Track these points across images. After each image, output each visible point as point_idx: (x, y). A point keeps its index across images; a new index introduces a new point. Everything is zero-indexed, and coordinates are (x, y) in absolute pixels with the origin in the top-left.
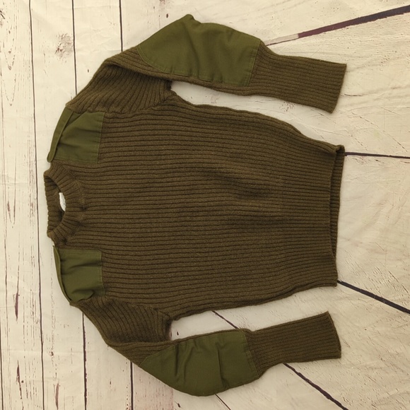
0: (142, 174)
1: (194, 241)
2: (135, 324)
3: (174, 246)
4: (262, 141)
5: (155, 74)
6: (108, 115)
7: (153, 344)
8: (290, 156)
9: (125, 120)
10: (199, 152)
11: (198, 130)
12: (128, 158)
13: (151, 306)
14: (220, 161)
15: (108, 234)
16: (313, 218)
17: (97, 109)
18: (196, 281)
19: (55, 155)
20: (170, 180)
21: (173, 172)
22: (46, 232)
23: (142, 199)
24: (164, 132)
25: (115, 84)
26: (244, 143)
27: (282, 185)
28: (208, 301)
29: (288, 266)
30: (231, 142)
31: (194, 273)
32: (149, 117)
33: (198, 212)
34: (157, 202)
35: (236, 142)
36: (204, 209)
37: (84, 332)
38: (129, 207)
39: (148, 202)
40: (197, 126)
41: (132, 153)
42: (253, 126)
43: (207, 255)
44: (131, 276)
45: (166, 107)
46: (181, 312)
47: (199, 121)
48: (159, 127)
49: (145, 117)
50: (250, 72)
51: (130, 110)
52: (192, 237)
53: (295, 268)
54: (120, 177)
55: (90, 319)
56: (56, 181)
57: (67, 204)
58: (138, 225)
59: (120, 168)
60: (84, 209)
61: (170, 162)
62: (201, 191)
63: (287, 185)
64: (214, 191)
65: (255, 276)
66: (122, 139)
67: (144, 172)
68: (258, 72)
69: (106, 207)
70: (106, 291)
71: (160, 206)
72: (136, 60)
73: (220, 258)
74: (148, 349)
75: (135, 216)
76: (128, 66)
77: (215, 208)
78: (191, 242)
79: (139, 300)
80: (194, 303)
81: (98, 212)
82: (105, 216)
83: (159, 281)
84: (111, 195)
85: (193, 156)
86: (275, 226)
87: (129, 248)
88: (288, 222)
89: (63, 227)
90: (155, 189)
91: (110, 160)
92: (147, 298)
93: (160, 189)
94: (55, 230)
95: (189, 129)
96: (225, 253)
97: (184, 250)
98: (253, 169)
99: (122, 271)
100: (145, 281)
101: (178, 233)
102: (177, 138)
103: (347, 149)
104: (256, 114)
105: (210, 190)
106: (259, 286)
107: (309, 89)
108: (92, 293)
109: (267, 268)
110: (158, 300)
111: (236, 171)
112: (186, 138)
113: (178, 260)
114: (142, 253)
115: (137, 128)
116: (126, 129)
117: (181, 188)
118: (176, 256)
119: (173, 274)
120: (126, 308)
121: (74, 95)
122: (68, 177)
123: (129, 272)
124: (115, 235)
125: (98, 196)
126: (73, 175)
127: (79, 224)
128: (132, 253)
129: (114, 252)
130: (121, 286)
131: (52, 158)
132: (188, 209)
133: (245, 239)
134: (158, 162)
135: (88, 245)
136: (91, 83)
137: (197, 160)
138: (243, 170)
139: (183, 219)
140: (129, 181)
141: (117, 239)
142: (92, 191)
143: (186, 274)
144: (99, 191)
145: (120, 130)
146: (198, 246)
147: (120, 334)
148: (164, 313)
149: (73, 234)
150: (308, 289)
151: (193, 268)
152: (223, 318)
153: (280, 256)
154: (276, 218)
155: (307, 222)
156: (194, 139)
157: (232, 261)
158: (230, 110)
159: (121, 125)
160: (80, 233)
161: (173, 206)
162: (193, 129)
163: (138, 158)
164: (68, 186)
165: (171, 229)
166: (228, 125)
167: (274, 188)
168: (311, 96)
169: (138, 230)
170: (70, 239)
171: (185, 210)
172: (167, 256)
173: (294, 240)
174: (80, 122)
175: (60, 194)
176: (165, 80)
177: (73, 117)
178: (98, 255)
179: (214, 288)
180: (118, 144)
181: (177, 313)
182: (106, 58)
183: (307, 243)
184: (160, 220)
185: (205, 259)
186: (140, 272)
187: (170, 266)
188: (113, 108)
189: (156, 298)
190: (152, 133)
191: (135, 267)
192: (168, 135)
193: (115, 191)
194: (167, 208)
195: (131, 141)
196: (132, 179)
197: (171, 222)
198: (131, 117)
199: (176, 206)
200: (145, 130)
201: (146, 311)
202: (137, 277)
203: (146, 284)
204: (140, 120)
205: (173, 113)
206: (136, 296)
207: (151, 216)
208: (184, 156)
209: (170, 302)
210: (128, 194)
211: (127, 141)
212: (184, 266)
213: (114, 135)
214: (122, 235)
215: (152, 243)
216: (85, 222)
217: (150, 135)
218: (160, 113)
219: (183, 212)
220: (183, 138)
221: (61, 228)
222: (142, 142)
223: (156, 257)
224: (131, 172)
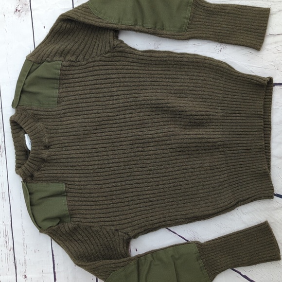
0: (97, 113)
1: (147, 169)
2: (99, 244)
3: (129, 174)
4: (201, 78)
5: (104, 25)
6: (65, 63)
7: (117, 261)
8: (227, 89)
9: (80, 67)
10: (147, 91)
11: (145, 72)
12: (84, 100)
13: (112, 228)
14: (166, 98)
15: (70, 168)
16: (250, 142)
17: (55, 59)
18: (151, 203)
19: (19, 102)
20: (123, 117)
21: (125, 110)
22: (15, 169)
23: (99, 135)
24: (114, 76)
25: (69, 37)
26: (186, 81)
27: (221, 114)
28: (162, 220)
29: (231, 184)
30: (175, 80)
31: (148, 196)
32: (101, 63)
33: (149, 143)
34: (112, 137)
35: (179, 80)
36: (154, 140)
37: (53, 255)
38: (88, 143)
39: (104, 137)
40: (143, 68)
41: (88, 96)
42: (193, 66)
43: (158, 179)
44: (93, 203)
45: (116, 54)
46: (139, 231)
47: (145, 64)
48: (110, 71)
49: (97, 63)
50: (187, 19)
51: (84, 58)
52: (144, 165)
53: (237, 185)
54: (78, 117)
55: (59, 244)
56: (21, 124)
57: (32, 143)
58: (96, 158)
59: (77, 109)
60: (47, 147)
61: (121, 101)
62: (150, 125)
63: (225, 115)
64: (162, 123)
65: (202, 195)
67: (99, 111)
68: (194, 19)
69: (67, 144)
70: (71, 218)
71: (115, 140)
72: (87, 14)
73: (171, 181)
74: (113, 266)
75: (94, 151)
76: (81, 19)
77: (164, 138)
78: (144, 169)
79: (101, 224)
80: (150, 223)
81: (61, 149)
82: (67, 152)
83: (118, 205)
84: (71, 134)
85: (142, 95)
86: (218, 150)
87: (90, 179)
88: (229, 146)
89: (30, 164)
90: (110, 126)
91: (68, 103)
92: (108, 221)
93: (114, 125)
94: (23, 168)
95: (137, 71)
96: (174, 177)
97: (138, 177)
98: (195, 103)
99: (85, 199)
100: (105, 206)
101: (133, 163)
102: (127, 80)
103: (275, 81)
104: (194, 55)
105: (158, 124)
106: (207, 203)
107: (239, 31)
108: (58, 221)
109: (213, 187)
110: (118, 222)
111: (181, 105)
112: (135, 80)
113: (134, 186)
114: (101, 182)
115: (90, 74)
116: (81, 75)
117: (133, 123)
118: (131, 182)
119: (130, 199)
120: (90, 231)
121: (32, 49)
122: (31, 120)
123: (91, 199)
124: (76, 168)
125: (60, 135)
126: (36, 118)
127: (44, 161)
128: (93, 183)
129: (77, 183)
130: (84, 212)
131: (16, 104)
132: (140, 141)
133: (191, 163)
134: (111, 102)
135: (53, 179)
136: (47, 37)
137: (146, 98)
138: (187, 103)
139: (136, 150)
140: (86, 120)
141: (78, 171)
142: (53, 131)
143: (141, 197)
144: (60, 131)
145: (76, 76)
146: (151, 172)
147: (86, 254)
148: (125, 233)
149: (38, 170)
150: (248, 203)
151: (147, 192)
152: (175, 233)
153: (223, 176)
154: (218, 143)
155: (245, 145)
156: (141, 80)
157: (181, 183)
158: (172, 53)
159: (77, 71)
160: (45, 168)
161: (126, 139)
162: (141, 72)
163: (94, 100)
164: (33, 128)
165: (126, 160)
166: (171, 66)
167: (214, 117)
168: (242, 37)
169: (97, 163)
170: (36, 174)
171: (137, 142)
172: (124, 183)
173: (234, 161)
174: (41, 71)
175: (26, 135)
176: (114, 30)
177: (34, 67)
178: (62, 187)
179: (167, 208)
180: (75, 89)
181: (136, 232)
182: (61, 14)
183: (245, 163)
184: (115, 152)
185: (157, 183)
186: (100, 199)
187: (127, 191)
188: (68, 57)
189: (116, 221)
190: (104, 77)
191: (96, 195)
192: (119, 78)
193: (75, 129)
194: (122, 141)
195: (86, 86)
196: (89, 118)
197: (126, 153)
198: (85, 65)
199: (129, 139)
200: (98, 75)
201: (107, 232)
202: (98, 203)
203: (106, 209)
204: (93, 67)
205: (122, 59)
206: (99, 220)
207: (107, 149)
208: (133, 95)
209: (129, 223)
210: (86, 132)
211: (82, 86)
212: (139, 190)
213: (70, 81)
214: (83, 167)
215: (110, 173)
216: (49, 158)
217: (102, 79)
218: (110, 59)
219: (136, 144)
220: (132, 80)
221: (28, 165)
222: (96, 86)
223: (114, 184)
224: (88, 112)
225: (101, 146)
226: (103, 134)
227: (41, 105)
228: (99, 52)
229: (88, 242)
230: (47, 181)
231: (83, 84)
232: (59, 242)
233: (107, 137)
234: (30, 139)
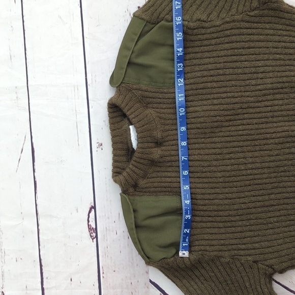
0: (233, 97)
3: (276, 185)
6: (192, 24)
12: (215, 79)
13: (250, 258)
20: (270, 103)
21: (274, 94)
23: (233, 128)
24: (261, 44)
32: (243, 24)
34: (252, 132)
38: (217, 139)
39: (240, 133)
41: (221, 72)
44: (221, 225)
45: (266, 12)
48: (255, 37)
51: (218, 16)
54: (205, 102)
56: (125, 110)
57: (139, 139)
58: (228, 162)
59: (204, 91)
60: (158, 144)
61: (269, 81)
66: (207, 54)
67: (236, 94)
71: (257, 137)
75: (225, 151)
79: (233, 253)
83: (258, 227)
87: (218, 190)
89: (134, 168)
90: (250, 116)
91: (191, 81)
93: (256, 115)
94: (125, 174)
97: (289, 189)
99: (210, 219)
100: (239, 229)
101: (282, 169)
102: (279, 50)
110: (258, 251)
113: (282, 201)
114: (234, 196)
115: (227, 40)
117: (284, 113)
118: (278, 196)
122: (138, 105)
123: (218, 219)
124: (198, 175)
126: (145, 101)
127: (153, 163)
129: (199, 197)
130: (210, 237)
134: (254, 82)
135: (165, 189)
139: (287, 151)
140: (217, 107)
141: (201, 180)
142: (168, 122)
145: (205, 42)
149: (144, 177)
159: (207, 36)
161: (274, 135)
163: (228, 77)
164: (141, 116)
169: (229, 168)
170: (142, 183)
171: (289, 140)
172: (267, 197)
175: (131, 127)
180: (202, 61)
181: (285, 265)
184: (256, 154)
186: (232, 218)
187: (271, 209)
188: (197, 15)
189: (254, 249)
190: (247, 45)
191: (226, 213)
192: (268, 48)
193: (199, 120)
194: (267, 139)
195: (219, 57)
196: (220, 104)
197: (273, 156)
198: (220, 26)
199: (278, 135)
200: (237, 42)
201: (242, 264)
202: (229, 224)
203: (241, 232)
204: (230, 29)
205: (273, 19)
206: (230, 247)
207: (245, 149)
208: (287, 73)
209: (273, 252)
210: (216, 124)
211: (214, 57)
212: (289, 208)
213: (197, 49)
214: (209, 174)
215: (248, 182)
216: (161, 160)
217: (243, 48)
218: (257, 19)
219: (288, 142)
220: (287, 51)
221: (132, 170)
222: (232, 57)
223: (253, 199)
224: (219, 95)
225: (235, 144)
226: (240, 127)
227: (153, 84)
228: (241, 8)
229: (214, 279)
230: (156, 193)
231: (215, 54)
232: (175, 279)
233: (245, 132)
234: (137, 132)
